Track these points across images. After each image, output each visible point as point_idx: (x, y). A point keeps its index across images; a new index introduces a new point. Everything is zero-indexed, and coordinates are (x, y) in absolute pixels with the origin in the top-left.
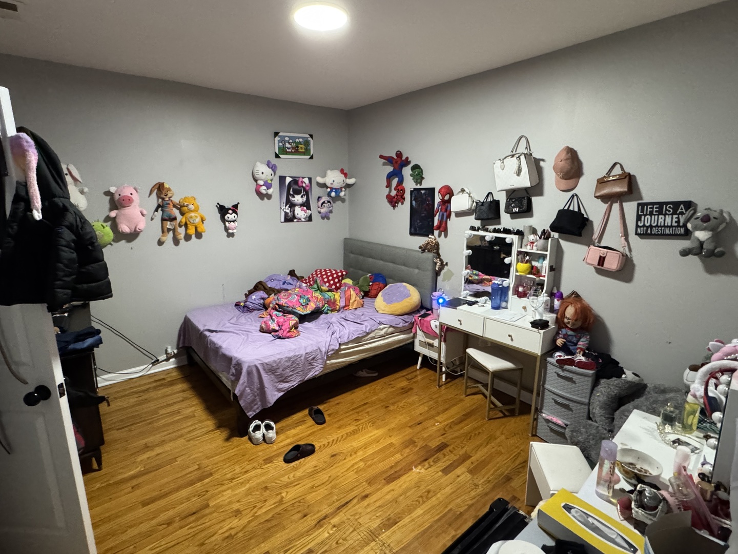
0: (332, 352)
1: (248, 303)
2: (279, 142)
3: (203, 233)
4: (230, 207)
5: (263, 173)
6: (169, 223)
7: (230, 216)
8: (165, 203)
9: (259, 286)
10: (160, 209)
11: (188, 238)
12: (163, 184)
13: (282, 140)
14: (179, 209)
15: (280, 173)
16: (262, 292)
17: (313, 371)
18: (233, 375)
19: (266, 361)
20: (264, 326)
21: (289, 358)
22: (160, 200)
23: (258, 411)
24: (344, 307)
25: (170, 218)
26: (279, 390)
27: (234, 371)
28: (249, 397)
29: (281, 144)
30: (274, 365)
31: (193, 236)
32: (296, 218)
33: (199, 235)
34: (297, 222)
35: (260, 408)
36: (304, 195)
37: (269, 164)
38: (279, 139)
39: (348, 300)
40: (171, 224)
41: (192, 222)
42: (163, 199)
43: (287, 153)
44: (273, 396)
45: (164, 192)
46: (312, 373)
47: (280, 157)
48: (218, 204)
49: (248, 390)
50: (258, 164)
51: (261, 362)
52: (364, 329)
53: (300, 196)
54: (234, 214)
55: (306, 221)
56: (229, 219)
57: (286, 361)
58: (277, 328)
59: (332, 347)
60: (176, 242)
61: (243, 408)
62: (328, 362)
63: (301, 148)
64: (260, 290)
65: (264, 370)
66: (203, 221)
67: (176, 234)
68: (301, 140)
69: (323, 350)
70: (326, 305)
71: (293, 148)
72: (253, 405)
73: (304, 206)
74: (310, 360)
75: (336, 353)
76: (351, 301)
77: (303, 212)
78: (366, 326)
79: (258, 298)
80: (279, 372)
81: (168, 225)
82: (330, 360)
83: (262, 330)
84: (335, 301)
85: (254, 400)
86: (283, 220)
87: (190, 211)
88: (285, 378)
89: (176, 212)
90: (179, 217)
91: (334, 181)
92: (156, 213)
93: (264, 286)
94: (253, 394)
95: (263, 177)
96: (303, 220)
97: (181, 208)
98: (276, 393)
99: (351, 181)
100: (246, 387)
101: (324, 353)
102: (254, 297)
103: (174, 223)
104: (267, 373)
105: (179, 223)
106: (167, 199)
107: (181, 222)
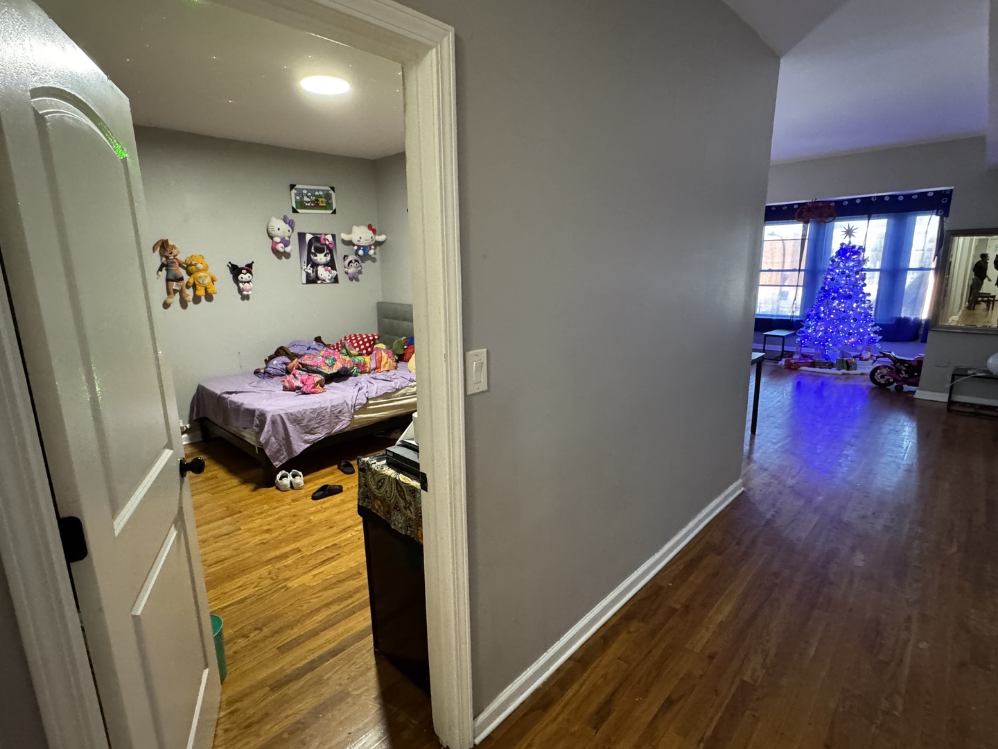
0: (360, 406)
1: (268, 369)
2: (296, 195)
3: (214, 295)
4: (244, 266)
5: (279, 229)
6: (175, 283)
7: (244, 276)
8: (170, 261)
9: (281, 351)
10: (164, 269)
11: (197, 300)
12: (167, 241)
13: (300, 193)
14: (186, 269)
15: (298, 229)
16: (284, 357)
17: (341, 424)
18: (257, 426)
19: (291, 411)
20: (287, 384)
21: (314, 409)
22: (164, 259)
23: (284, 461)
24: (375, 369)
25: (176, 279)
26: (306, 442)
27: (258, 422)
28: (275, 446)
29: (298, 198)
30: (299, 415)
31: (203, 298)
32: (319, 279)
33: (209, 298)
34: (321, 283)
35: (287, 459)
36: (327, 253)
37: (285, 220)
38: (296, 192)
39: (379, 361)
40: (177, 285)
41: (201, 282)
42: (167, 258)
43: (306, 208)
44: (299, 447)
45: (168, 250)
46: (338, 427)
47: (298, 212)
48: (230, 263)
49: (273, 439)
50: (274, 219)
51: (285, 412)
52: (394, 386)
53: (323, 254)
54: (248, 274)
55: (331, 283)
56: (244, 280)
57: (311, 412)
58: (301, 385)
59: (358, 402)
60: (184, 304)
61: (269, 457)
62: (356, 416)
63: (322, 202)
64: (281, 355)
65: (289, 420)
66: (213, 281)
67: (184, 295)
68: (321, 193)
69: (350, 403)
70: (355, 368)
71: (312, 202)
72: (278, 455)
73: (328, 266)
74: (336, 414)
75: (364, 408)
76: (383, 363)
77: (328, 273)
78: (396, 383)
79: (280, 362)
80: (305, 422)
81: (175, 286)
82: (357, 415)
83: (285, 389)
84: (365, 364)
85: (279, 450)
86: (304, 281)
87: (198, 270)
88: (311, 430)
89: (183, 272)
90: (186, 278)
91: (361, 238)
92: (160, 272)
93: (285, 352)
94: (279, 444)
95: (279, 233)
96: (328, 281)
97: (189, 268)
98: (303, 444)
99: (381, 238)
100: (271, 436)
101: (350, 406)
102: (275, 362)
103: (181, 283)
104: (291, 423)
105: (187, 284)
106: (172, 257)
107: (188, 282)
